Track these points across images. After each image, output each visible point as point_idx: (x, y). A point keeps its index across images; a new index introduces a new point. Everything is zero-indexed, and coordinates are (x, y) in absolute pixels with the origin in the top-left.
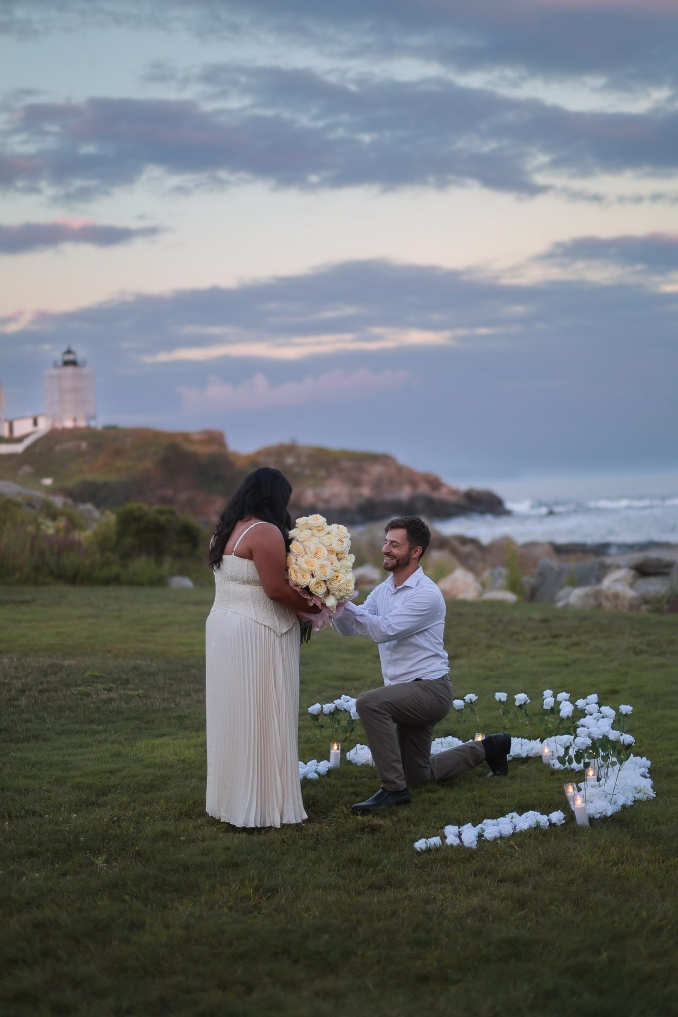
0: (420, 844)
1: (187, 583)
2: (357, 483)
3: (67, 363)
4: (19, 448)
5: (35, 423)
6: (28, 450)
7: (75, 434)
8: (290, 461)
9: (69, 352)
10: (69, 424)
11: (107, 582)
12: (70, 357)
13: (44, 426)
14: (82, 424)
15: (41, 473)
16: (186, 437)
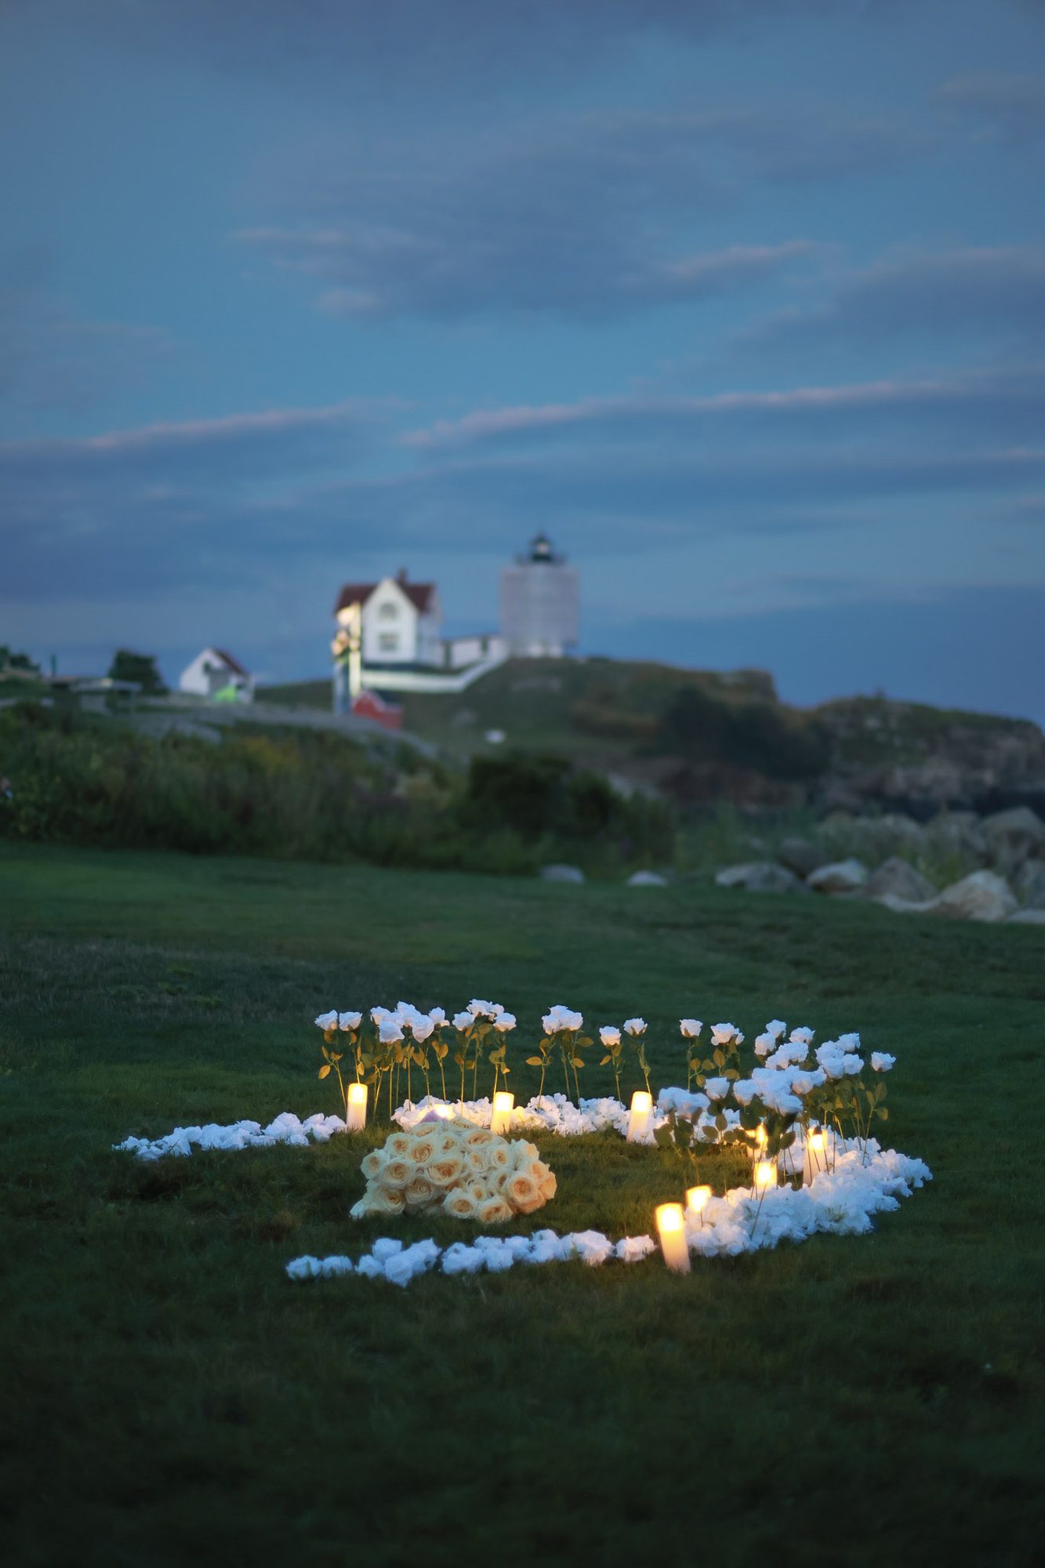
0: (301, 1266)
1: (574, 875)
2: (977, 764)
3: (539, 558)
4: (456, 684)
5: (485, 647)
6: (472, 689)
7: (544, 666)
8: (872, 723)
9: (541, 540)
10: (535, 650)
11: (439, 865)
12: (543, 549)
13: (498, 653)
14: (556, 651)
15: (487, 722)
16: (713, 679)
